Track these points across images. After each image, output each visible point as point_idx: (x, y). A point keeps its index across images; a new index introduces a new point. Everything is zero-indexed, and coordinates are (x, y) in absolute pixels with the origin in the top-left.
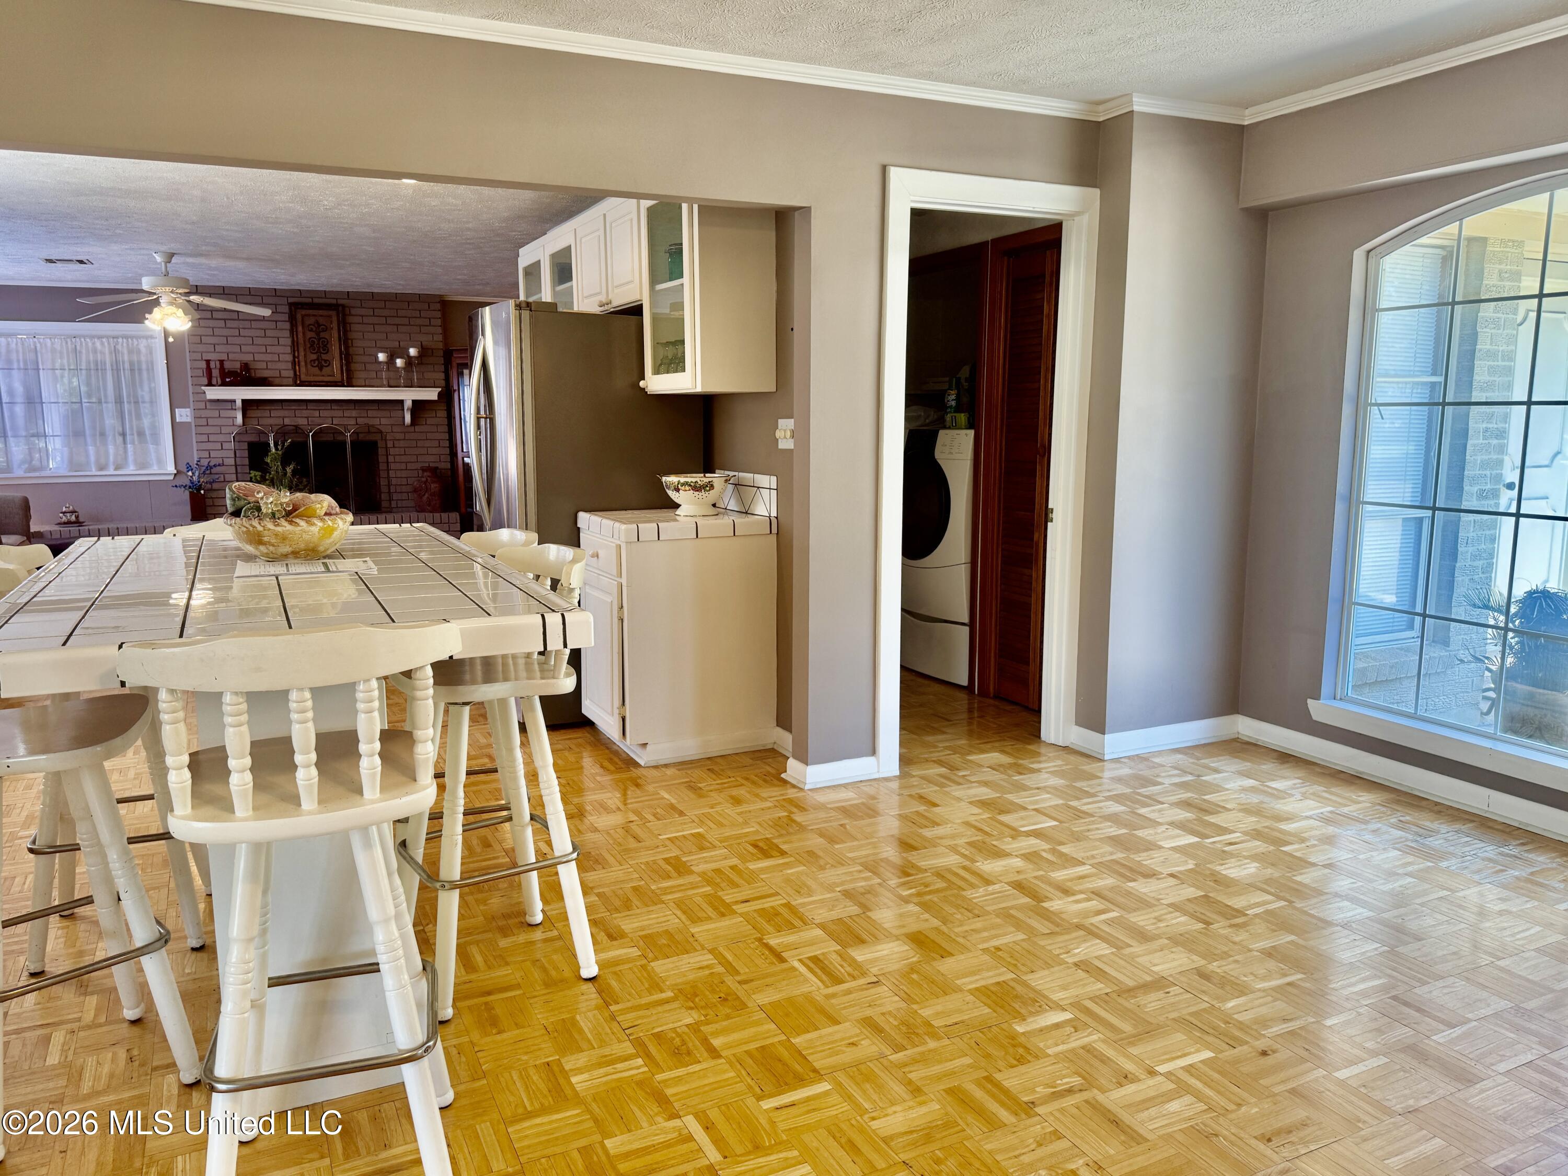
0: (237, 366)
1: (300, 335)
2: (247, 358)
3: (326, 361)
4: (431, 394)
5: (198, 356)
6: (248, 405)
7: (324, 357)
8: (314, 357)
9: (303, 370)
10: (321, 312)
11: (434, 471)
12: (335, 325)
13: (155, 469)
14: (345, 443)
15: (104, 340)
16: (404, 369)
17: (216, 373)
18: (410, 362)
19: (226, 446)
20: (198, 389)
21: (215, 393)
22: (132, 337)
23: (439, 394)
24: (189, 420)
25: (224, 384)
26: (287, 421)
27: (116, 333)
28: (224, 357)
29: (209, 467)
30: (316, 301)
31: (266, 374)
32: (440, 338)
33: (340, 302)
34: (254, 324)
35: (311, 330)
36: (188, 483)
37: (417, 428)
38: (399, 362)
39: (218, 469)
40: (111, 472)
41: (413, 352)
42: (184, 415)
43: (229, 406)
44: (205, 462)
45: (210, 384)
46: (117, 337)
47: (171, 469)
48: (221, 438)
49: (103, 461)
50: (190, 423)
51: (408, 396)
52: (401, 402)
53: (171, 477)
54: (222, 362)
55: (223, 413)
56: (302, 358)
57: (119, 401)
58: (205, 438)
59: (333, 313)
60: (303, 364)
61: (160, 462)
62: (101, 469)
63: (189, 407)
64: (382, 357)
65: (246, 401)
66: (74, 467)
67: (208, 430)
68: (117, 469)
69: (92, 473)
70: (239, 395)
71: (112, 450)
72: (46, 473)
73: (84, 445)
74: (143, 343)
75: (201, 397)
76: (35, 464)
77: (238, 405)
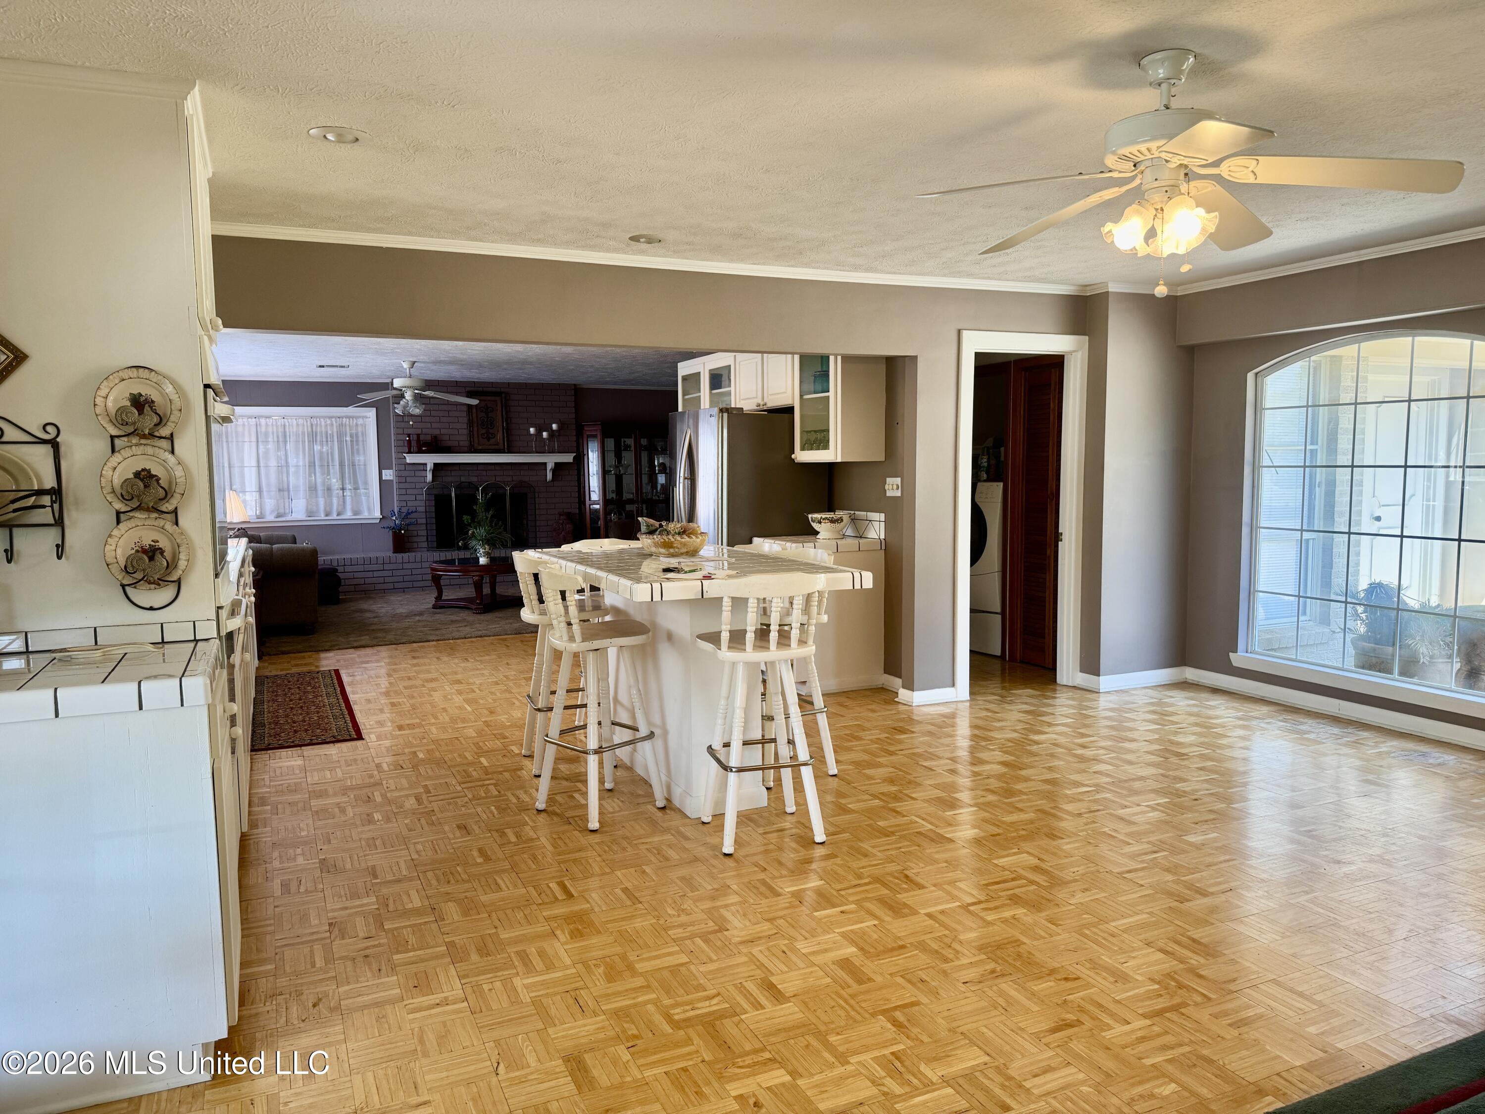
0: (429, 438)
1: (474, 415)
2: (437, 432)
3: (492, 434)
4: (568, 458)
5: (401, 431)
6: (437, 466)
7: (491, 431)
8: (484, 431)
9: (476, 440)
10: (489, 398)
11: (569, 515)
12: (499, 408)
13: (366, 514)
14: (505, 494)
15: (333, 420)
16: (548, 439)
17: (414, 444)
18: (552, 434)
19: (418, 497)
20: (400, 455)
21: (411, 459)
22: (353, 417)
23: (574, 458)
24: (391, 478)
25: (420, 451)
26: (463, 479)
27: (339, 415)
28: (419, 432)
29: (408, 513)
30: (485, 389)
31: (450, 444)
32: (573, 416)
33: (503, 390)
34: (441, 407)
35: (482, 411)
36: (392, 525)
37: (556, 483)
38: (545, 434)
39: (413, 515)
40: (334, 516)
41: (554, 426)
42: (388, 475)
43: (421, 467)
44: (404, 510)
45: (409, 452)
46: (342, 417)
47: (377, 514)
48: (415, 492)
49: (328, 509)
50: (392, 481)
51: (551, 460)
52: (545, 464)
53: (378, 521)
54: (418, 435)
55: (418, 473)
56: (475, 432)
57: (342, 465)
58: (404, 492)
59: (498, 399)
60: (476, 436)
61: (370, 510)
62: (327, 515)
63: (392, 469)
64: (532, 430)
65: (435, 464)
66: (310, 513)
67: (406, 486)
68: (338, 515)
69: (321, 517)
70: (430, 460)
71: (335, 500)
72: (289, 518)
73: (317, 497)
74: (360, 421)
75: (402, 461)
76: (282, 511)
77: (430, 467)
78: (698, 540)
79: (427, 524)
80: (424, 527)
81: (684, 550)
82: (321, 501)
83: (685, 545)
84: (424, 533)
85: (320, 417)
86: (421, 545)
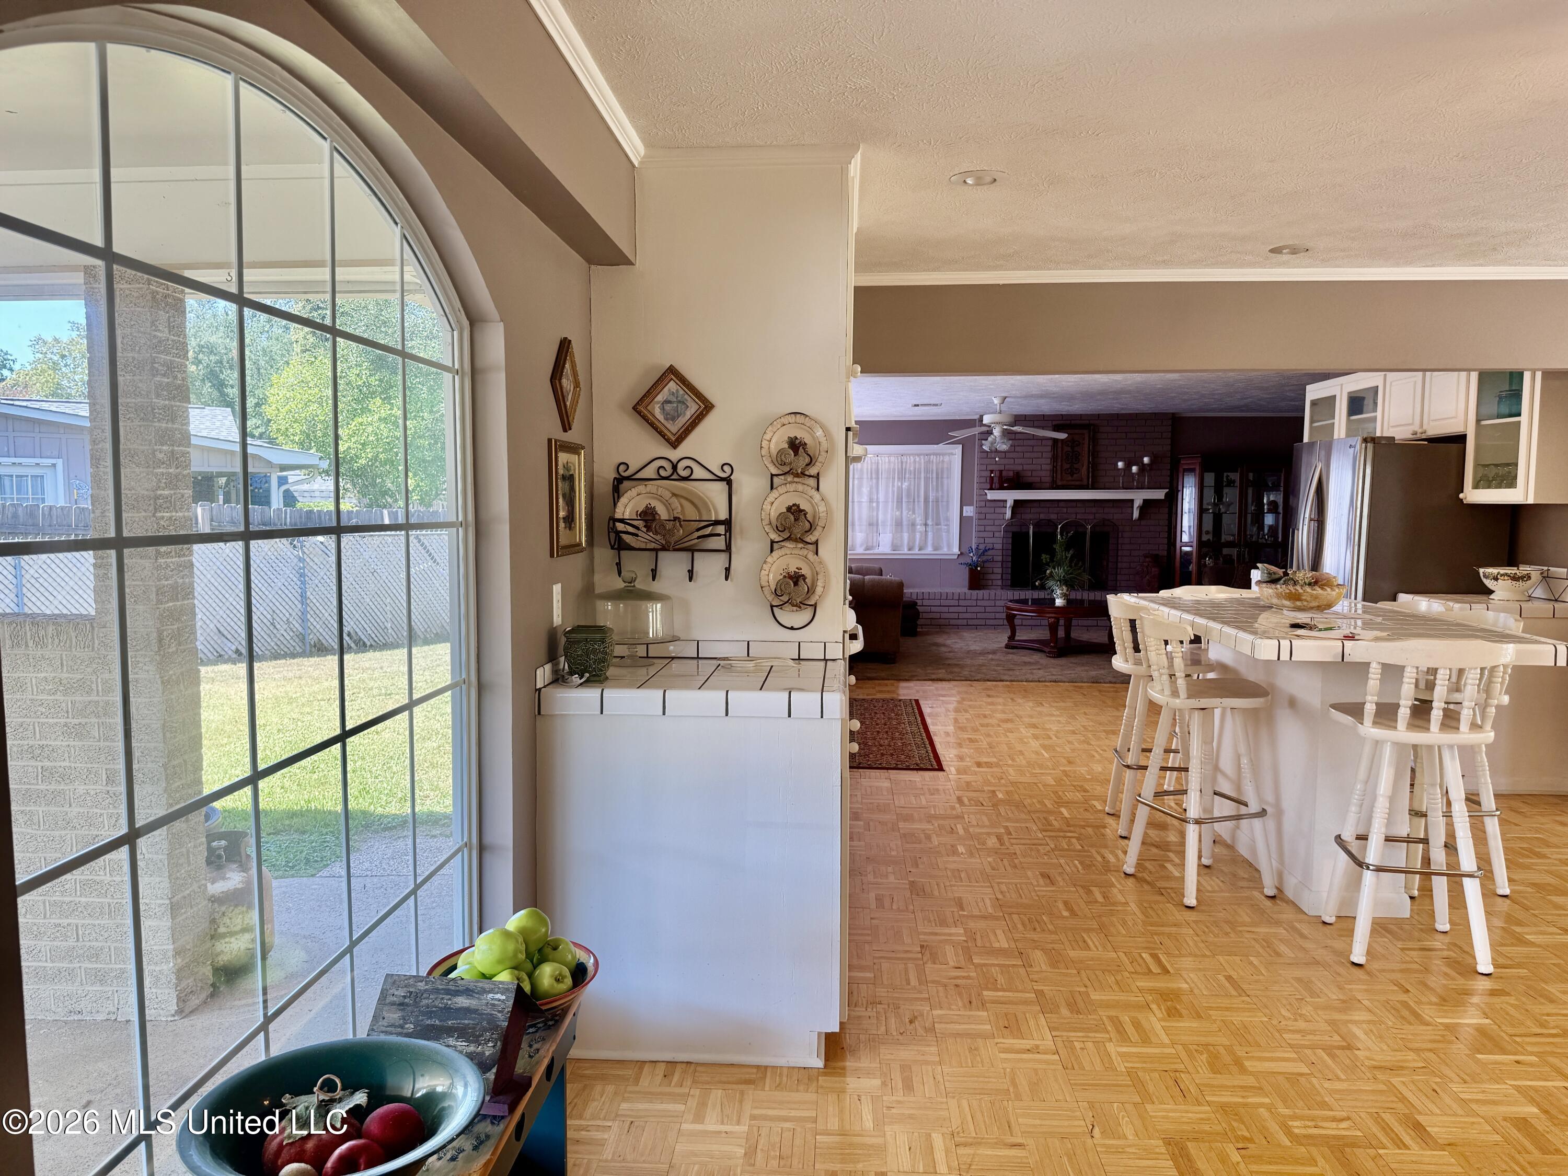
0: (1011, 474)
1: (1060, 450)
2: (1019, 468)
3: (1076, 469)
4: (1159, 494)
5: (984, 467)
6: (1017, 502)
7: (1076, 466)
8: (1068, 466)
9: (1059, 476)
10: (1076, 431)
11: (1155, 558)
12: (1086, 441)
13: (945, 550)
14: (1086, 533)
15: (922, 457)
16: (1137, 474)
17: (996, 480)
18: (1143, 468)
19: (997, 534)
20: (982, 492)
21: (992, 495)
22: (940, 454)
23: (1166, 495)
24: (971, 514)
25: (1001, 488)
26: (1042, 517)
27: (927, 452)
28: (1003, 468)
29: (986, 550)
30: (1073, 422)
31: (1031, 480)
32: (1169, 448)
33: (1092, 422)
34: (1025, 443)
35: (1068, 446)
36: (970, 562)
37: (1143, 522)
38: (1134, 469)
39: (990, 553)
40: (916, 551)
41: (1146, 460)
42: (969, 511)
43: (1001, 504)
44: (982, 547)
45: (991, 489)
46: (930, 455)
47: (956, 550)
48: (994, 529)
49: (911, 544)
50: (972, 517)
51: (1138, 497)
52: (1132, 501)
53: (956, 557)
54: (1001, 471)
55: (998, 510)
56: (1059, 468)
57: (926, 499)
58: (982, 528)
59: (1086, 432)
60: (1059, 472)
61: (949, 546)
62: (910, 550)
63: (973, 505)
64: (1120, 465)
65: (1015, 501)
66: (895, 547)
67: (985, 522)
68: (920, 550)
69: (904, 552)
70: (1011, 496)
71: (918, 535)
72: (876, 551)
73: (902, 532)
74: (947, 458)
75: (983, 498)
76: (870, 544)
77: (1010, 503)
78: (1334, 593)
79: (1003, 562)
80: (999, 565)
81: (1315, 604)
82: (906, 536)
83: (1316, 598)
84: (1000, 571)
85: (910, 455)
86: (995, 583)
